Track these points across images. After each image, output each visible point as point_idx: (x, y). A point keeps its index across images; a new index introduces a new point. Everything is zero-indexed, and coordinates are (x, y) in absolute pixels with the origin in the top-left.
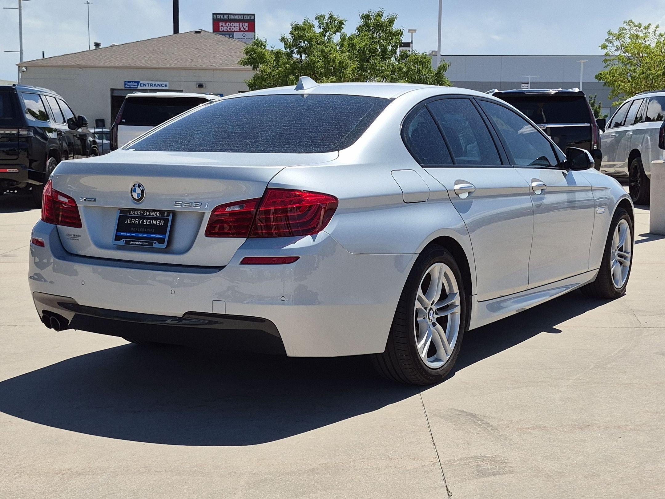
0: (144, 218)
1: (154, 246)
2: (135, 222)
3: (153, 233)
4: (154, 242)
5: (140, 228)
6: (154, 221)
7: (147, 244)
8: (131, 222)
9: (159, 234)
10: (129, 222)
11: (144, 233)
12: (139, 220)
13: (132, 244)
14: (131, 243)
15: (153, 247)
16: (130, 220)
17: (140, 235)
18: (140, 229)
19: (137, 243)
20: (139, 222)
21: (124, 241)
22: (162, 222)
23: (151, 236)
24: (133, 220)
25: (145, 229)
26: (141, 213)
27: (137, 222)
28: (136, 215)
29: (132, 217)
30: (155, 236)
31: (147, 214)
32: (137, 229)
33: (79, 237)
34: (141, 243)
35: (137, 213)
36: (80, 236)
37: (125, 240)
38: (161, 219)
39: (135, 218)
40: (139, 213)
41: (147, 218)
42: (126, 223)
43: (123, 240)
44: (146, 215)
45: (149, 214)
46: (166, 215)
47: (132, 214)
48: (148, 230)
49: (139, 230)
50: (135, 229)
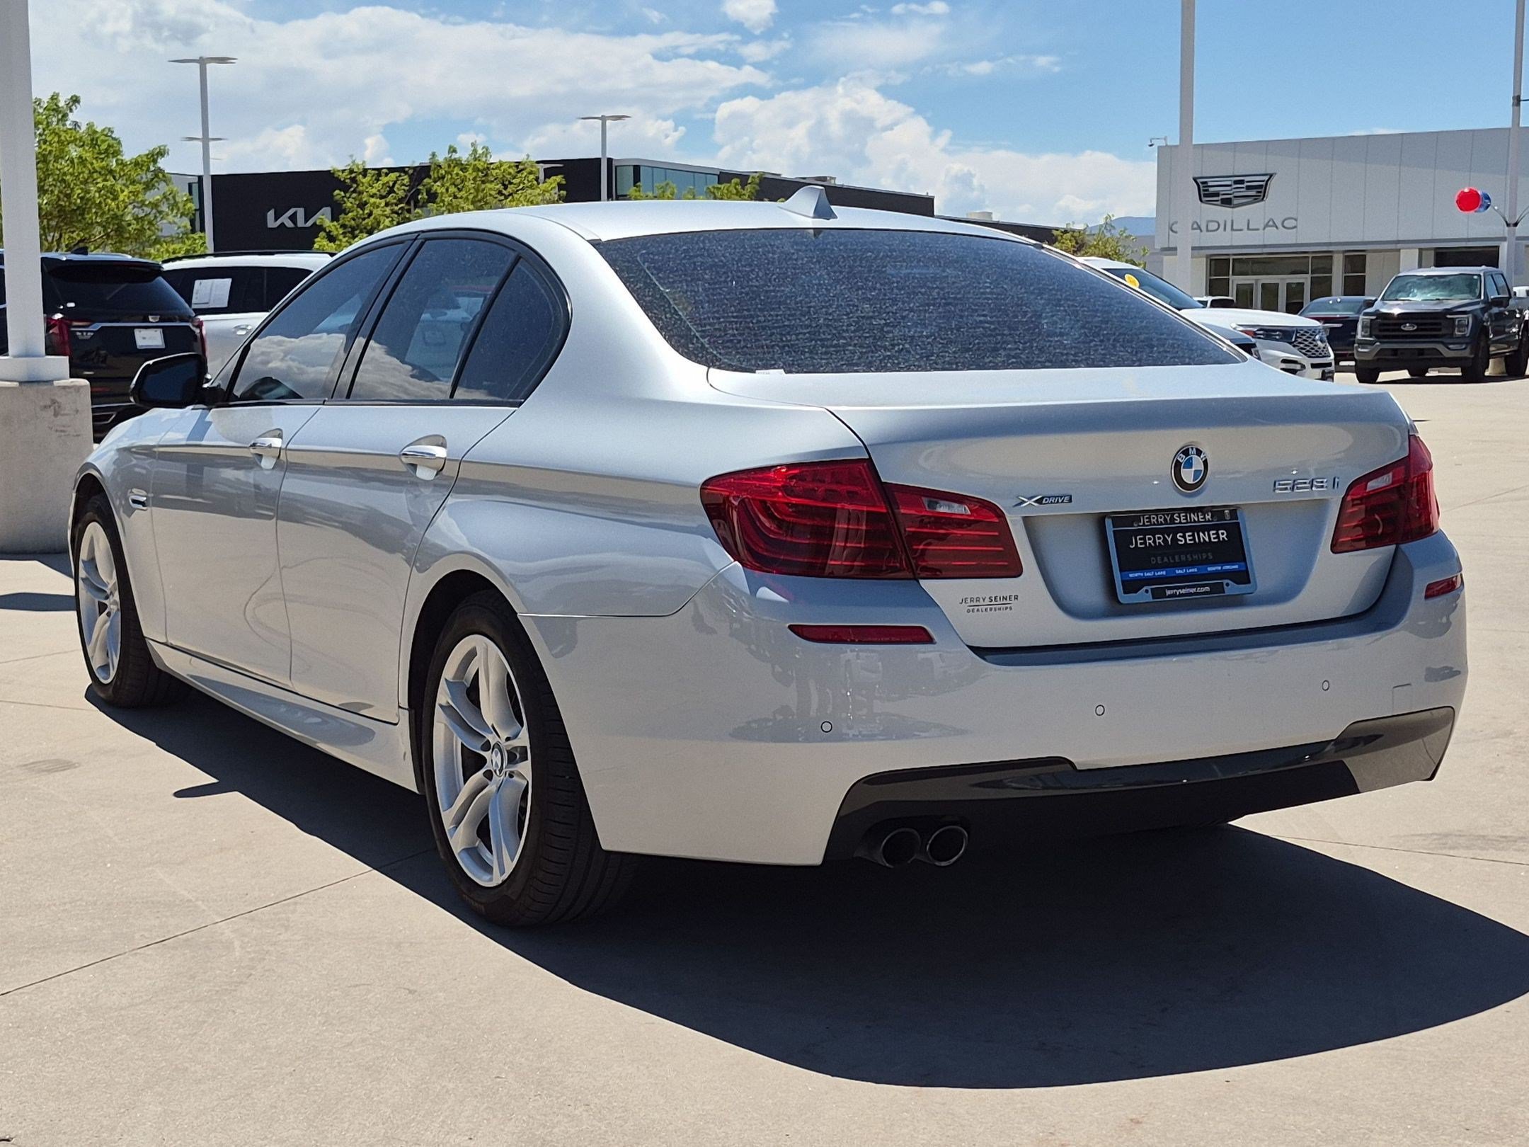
0: (1175, 531)
1: (1228, 591)
2: (1154, 542)
3: (1214, 563)
4: (1225, 581)
5: (1173, 555)
6: (1201, 534)
7: (1207, 589)
8: (1145, 543)
9: (1228, 562)
10: (1141, 544)
11: (1192, 565)
12: (1164, 537)
13: (1170, 596)
14: (1168, 592)
15: (1227, 593)
16: (1140, 539)
17: (1180, 572)
18: (1174, 558)
19: (1183, 591)
20: (1166, 540)
21: (1147, 591)
22: (1223, 534)
23: (1209, 569)
24: (1150, 539)
25: (1188, 556)
26: (1165, 519)
27: (1161, 541)
28: (1154, 524)
29: (1144, 532)
30: (1220, 568)
31: (1180, 519)
32: (1166, 560)
33: (1013, 601)
34: (1192, 591)
35: (1157, 520)
36: (1016, 598)
37: (1148, 588)
38: (1217, 528)
39: (1153, 532)
40: (1162, 520)
41: (1184, 530)
42: (1131, 547)
43: (1145, 588)
44: (1180, 523)
45: (1186, 519)
46: (1228, 517)
47: (1144, 525)
48: (1195, 557)
49: (1172, 561)
50: (1162, 559)
